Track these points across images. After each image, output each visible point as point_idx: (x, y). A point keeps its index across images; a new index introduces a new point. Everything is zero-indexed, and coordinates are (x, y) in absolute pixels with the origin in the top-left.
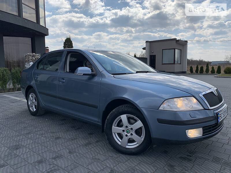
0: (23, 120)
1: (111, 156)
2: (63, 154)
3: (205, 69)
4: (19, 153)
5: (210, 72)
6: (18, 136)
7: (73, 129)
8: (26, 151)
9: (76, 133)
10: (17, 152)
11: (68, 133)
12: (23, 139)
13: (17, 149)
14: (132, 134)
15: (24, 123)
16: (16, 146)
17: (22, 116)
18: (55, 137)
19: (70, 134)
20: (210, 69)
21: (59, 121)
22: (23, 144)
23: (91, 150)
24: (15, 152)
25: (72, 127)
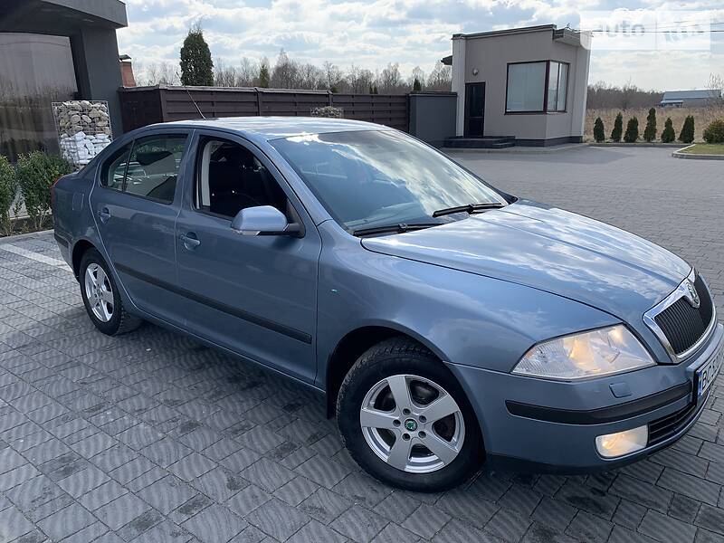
0: (74, 354)
1: (359, 495)
2: (210, 494)
3: (642, 128)
4: (76, 490)
5: (658, 138)
6: (66, 419)
7: (235, 386)
8: (96, 479)
9: (244, 404)
10: (68, 486)
11: (220, 403)
12: (83, 433)
13: (67, 472)
14: (422, 434)
15: (78, 364)
16: (62, 460)
17: (71, 333)
18: (180, 422)
19: (228, 407)
20: (661, 128)
21: (188, 356)
22: (83, 452)
23: (298, 475)
24: (62, 483)
25: (230, 380)
